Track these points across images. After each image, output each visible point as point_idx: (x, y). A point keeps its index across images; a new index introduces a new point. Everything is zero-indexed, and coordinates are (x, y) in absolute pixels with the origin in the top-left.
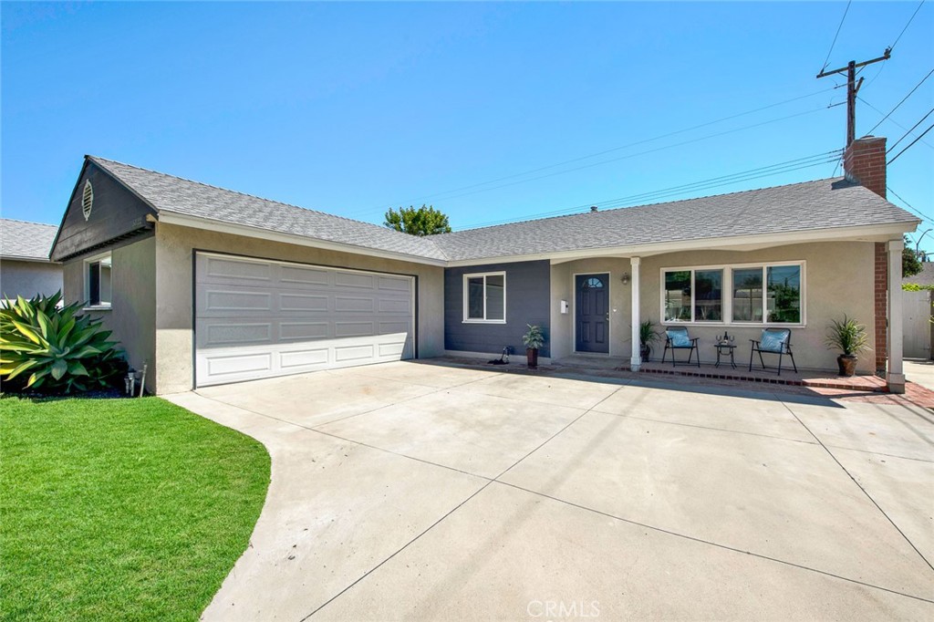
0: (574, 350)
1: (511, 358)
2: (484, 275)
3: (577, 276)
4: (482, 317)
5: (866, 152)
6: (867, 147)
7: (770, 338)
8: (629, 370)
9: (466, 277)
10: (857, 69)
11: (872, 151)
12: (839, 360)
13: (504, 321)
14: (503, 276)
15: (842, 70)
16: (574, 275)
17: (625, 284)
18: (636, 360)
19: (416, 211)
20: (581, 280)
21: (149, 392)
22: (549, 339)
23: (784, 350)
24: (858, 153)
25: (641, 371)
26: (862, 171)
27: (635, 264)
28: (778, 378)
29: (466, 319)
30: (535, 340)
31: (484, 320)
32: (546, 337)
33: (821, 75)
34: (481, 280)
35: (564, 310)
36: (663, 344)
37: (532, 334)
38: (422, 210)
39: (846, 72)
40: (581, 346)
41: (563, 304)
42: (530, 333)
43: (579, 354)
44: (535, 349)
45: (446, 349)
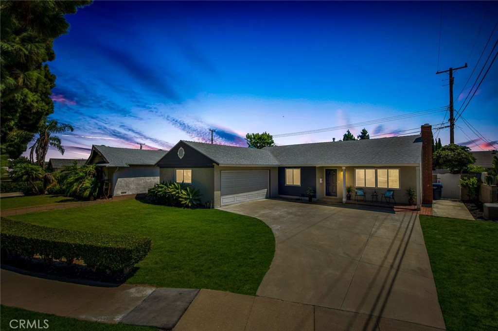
0: (325, 195)
1: (303, 198)
5: (425, 130)
6: (425, 128)
7: (388, 193)
8: (342, 203)
10: (453, 71)
11: (427, 130)
12: (409, 201)
13: (300, 186)
15: (447, 71)
16: (325, 169)
18: (344, 200)
20: (327, 170)
21: (213, 207)
23: (391, 197)
24: (423, 130)
25: (346, 203)
26: (424, 136)
28: (388, 206)
29: (286, 184)
30: (311, 192)
31: (293, 185)
32: (315, 191)
33: (438, 73)
35: (321, 182)
36: (354, 194)
39: (449, 72)
40: (328, 194)
41: (321, 179)
42: (309, 190)
43: (327, 197)
44: (311, 195)
45: (279, 194)
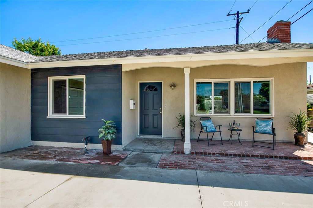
0: (139, 134)
2: (67, 78)
3: (140, 83)
4: (65, 112)
5: (282, 28)
6: (283, 25)
8: (183, 153)
9: (51, 80)
11: (285, 28)
13: (83, 116)
14: (83, 79)
16: (139, 82)
17: (173, 89)
18: (188, 144)
19: (34, 42)
22: (121, 130)
24: (279, 28)
26: (281, 37)
27: (187, 72)
29: (51, 114)
30: (108, 133)
31: (67, 116)
32: (118, 128)
34: (64, 82)
35: (132, 107)
37: (107, 128)
38: (38, 42)
39: (236, 15)
40: (143, 130)
41: (132, 102)
42: (104, 127)
43: (142, 137)
44: (108, 140)
45: (32, 140)
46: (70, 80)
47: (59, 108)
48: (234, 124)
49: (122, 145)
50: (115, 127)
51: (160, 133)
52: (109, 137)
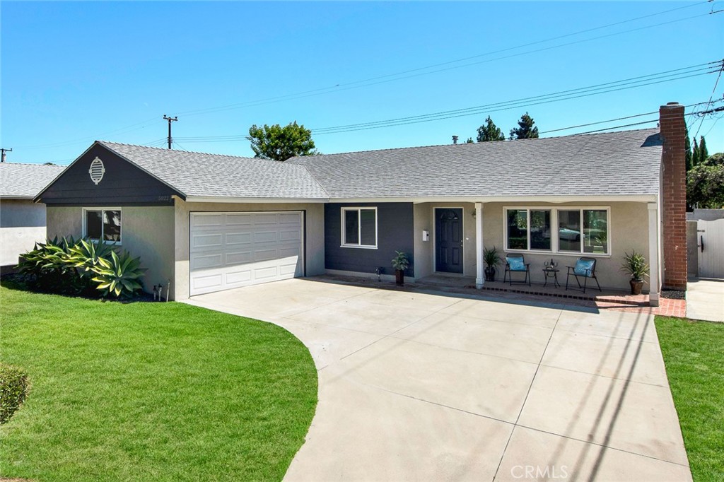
0: (434, 270)
1: (383, 277)
2: (359, 209)
3: (436, 209)
4: (357, 242)
5: (670, 116)
6: (670, 112)
7: (581, 265)
8: (475, 287)
9: (343, 209)
12: (631, 283)
13: (376, 247)
14: (374, 211)
16: (434, 208)
18: (480, 280)
20: (439, 212)
21: (172, 299)
22: (413, 262)
24: (664, 117)
25: (484, 288)
26: (667, 131)
27: (478, 208)
28: (583, 295)
29: (343, 244)
30: (402, 263)
31: (359, 246)
32: (410, 261)
34: (356, 213)
35: (425, 238)
36: (504, 267)
41: (425, 233)
42: (398, 258)
43: (439, 274)
44: (401, 270)
45: (326, 268)
46: (361, 210)
47: (352, 238)
48: (552, 263)
49: (414, 276)
50: (407, 259)
51: (461, 271)
52: (402, 267)
